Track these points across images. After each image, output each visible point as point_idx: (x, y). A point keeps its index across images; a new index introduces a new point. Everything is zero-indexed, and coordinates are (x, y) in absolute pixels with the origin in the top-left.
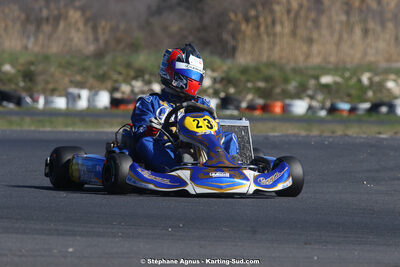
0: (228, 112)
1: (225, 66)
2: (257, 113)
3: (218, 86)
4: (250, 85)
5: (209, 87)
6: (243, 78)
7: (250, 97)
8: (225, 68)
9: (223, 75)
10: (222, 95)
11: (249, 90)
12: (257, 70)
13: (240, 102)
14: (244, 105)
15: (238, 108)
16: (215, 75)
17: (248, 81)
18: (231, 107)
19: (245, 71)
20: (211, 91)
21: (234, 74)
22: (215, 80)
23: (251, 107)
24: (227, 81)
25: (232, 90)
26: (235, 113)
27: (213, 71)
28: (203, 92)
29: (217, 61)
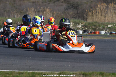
0: (86, 34)
1: (84, 23)
2: (92, 34)
3: (83, 27)
4: (91, 27)
5: (81, 28)
6: (89, 26)
7: (91, 30)
10: (84, 30)
12: (92, 23)
13: (88, 31)
14: (89, 32)
15: (88, 33)
16: (82, 25)
17: (90, 26)
19: (89, 24)
20: (81, 29)
21: (87, 24)
22: (82, 26)
23: (91, 33)
24: (85, 26)
25: (86, 28)
26: (87, 34)
27: (82, 24)
28: (79, 29)
29: (83, 21)
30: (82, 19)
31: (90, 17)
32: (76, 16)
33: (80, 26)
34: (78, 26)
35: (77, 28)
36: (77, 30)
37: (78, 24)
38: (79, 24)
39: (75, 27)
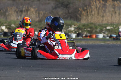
0: (80, 38)
1: (78, 24)
2: (88, 38)
3: (76, 30)
4: (85, 29)
5: (73, 30)
6: (84, 28)
7: (86, 33)
8: (78, 25)
9: (77, 27)
10: (77, 33)
11: (85, 31)
12: (88, 25)
13: (83, 35)
14: (84, 35)
15: (82, 36)
16: (75, 27)
17: (85, 28)
18: (80, 36)
19: (84, 25)
20: (74, 31)
21: (81, 26)
22: (75, 28)
23: (86, 36)
24: (78, 28)
25: (80, 31)
26: (82, 38)
27: (74, 25)
28: (71, 32)
29: (76, 22)
30: (74, 20)
31: (84, 18)
32: (67, 16)
33: (72, 29)
34: (70, 29)
35: (69, 31)
36: (69, 34)
37: (69, 26)
38: (71, 26)
39: (66, 30)
